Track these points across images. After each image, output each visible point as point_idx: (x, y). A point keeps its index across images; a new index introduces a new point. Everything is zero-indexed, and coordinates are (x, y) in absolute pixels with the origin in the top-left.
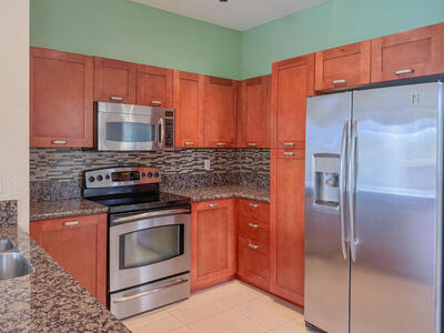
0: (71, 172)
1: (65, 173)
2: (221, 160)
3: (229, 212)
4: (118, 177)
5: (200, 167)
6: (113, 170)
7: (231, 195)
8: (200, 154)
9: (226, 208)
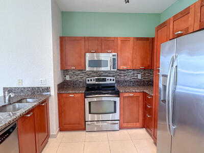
0: (82, 78)
1: (81, 78)
2: (147, 74)
3: (140, 98)
4: (98, 80)
5: (136, 78)
6: (96, 78)
7: (142, 91)
8: (135, 72)
9: (139, 97)
